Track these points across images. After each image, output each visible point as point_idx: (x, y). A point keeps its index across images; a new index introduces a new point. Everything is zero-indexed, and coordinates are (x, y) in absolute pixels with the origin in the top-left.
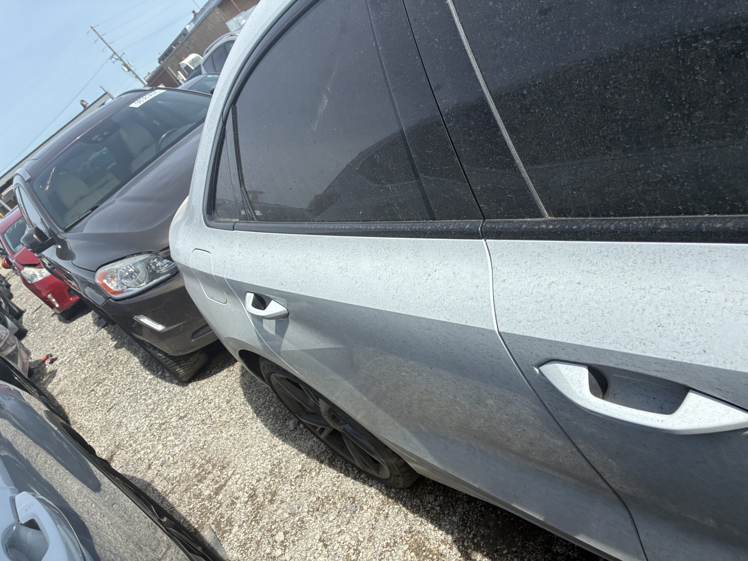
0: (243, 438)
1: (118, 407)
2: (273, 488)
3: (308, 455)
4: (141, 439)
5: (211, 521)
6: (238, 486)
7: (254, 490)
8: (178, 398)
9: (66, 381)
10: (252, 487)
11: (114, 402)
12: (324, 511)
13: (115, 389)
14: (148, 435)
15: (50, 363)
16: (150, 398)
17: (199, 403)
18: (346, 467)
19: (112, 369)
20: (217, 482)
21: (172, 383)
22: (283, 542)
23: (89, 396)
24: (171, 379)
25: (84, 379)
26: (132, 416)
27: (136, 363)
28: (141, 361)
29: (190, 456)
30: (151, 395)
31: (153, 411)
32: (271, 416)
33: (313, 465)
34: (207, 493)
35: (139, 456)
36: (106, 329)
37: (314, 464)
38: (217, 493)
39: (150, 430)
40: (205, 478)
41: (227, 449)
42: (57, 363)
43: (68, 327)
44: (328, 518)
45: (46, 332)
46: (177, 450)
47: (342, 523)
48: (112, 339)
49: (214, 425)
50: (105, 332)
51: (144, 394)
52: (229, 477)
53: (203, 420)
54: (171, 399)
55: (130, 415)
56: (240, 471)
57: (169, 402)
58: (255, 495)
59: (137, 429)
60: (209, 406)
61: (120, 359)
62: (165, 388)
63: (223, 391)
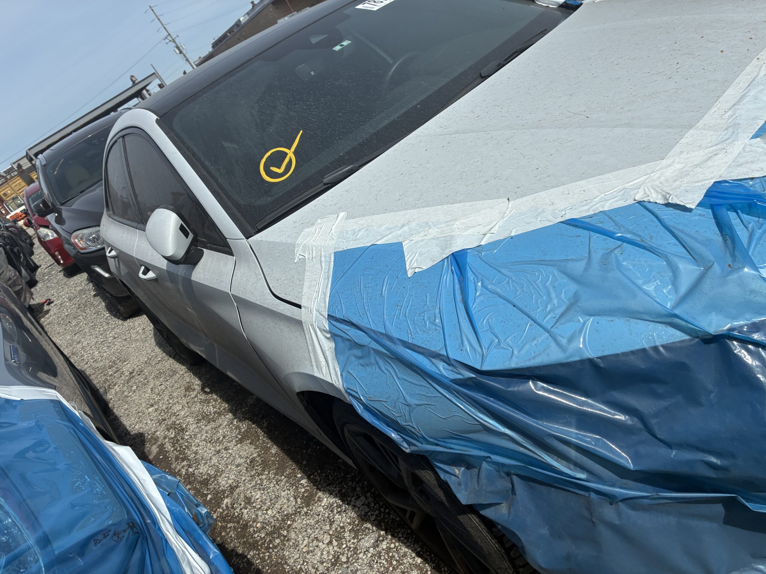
0: (141, 347)
1: (81, 332)
2: (143, 369)
3: (166, 354)
4: (88, 349)
5: (107, 385)
6: (127, 369)
7: (133, 370)
8: (119, 327)
9: (54, 317)
11: (81, 329)
12: (160, 377)
13: (84, 322)
14: (93, 347)
15: (47, 305)
17: (128, 330)
18: (179, 358)
19: (86, 310)
20: (118, 368)
21: (119, 319)
22: (135, 390)
23: (66, 325)
25: (67, 316)
26: (89, 337)
27: (103, 306)
28: (106, 305)
29: (111, 357)
30: (104, 326)
31: (101, 334)
32: (160, 337)
34: (110, 373)
35: (83, 358)
36: (92, 284)
37: (167, 358)
38: (115, 373)
39: (95, 345)
40: (113, 367)
41: (131, 353)
42: (52, 305)
43: (69, 281)
44: (159, 380)
45: (51, 283)
46: (105, 354)
47: (164, 381)
48: (94, 290)
49: (131, 341)
50: (92, 285)
51: (100, 325)
52: (125, 365)
53: (126, 339)
54: (115, 328)
55: (87, 337)
56: (131, 362)
57: (112, 330)
58: (133, 372)
59: (88, 344)
60: (133, 331)
61: (94, 303)
62: (114, 321)
63: (144, 323)
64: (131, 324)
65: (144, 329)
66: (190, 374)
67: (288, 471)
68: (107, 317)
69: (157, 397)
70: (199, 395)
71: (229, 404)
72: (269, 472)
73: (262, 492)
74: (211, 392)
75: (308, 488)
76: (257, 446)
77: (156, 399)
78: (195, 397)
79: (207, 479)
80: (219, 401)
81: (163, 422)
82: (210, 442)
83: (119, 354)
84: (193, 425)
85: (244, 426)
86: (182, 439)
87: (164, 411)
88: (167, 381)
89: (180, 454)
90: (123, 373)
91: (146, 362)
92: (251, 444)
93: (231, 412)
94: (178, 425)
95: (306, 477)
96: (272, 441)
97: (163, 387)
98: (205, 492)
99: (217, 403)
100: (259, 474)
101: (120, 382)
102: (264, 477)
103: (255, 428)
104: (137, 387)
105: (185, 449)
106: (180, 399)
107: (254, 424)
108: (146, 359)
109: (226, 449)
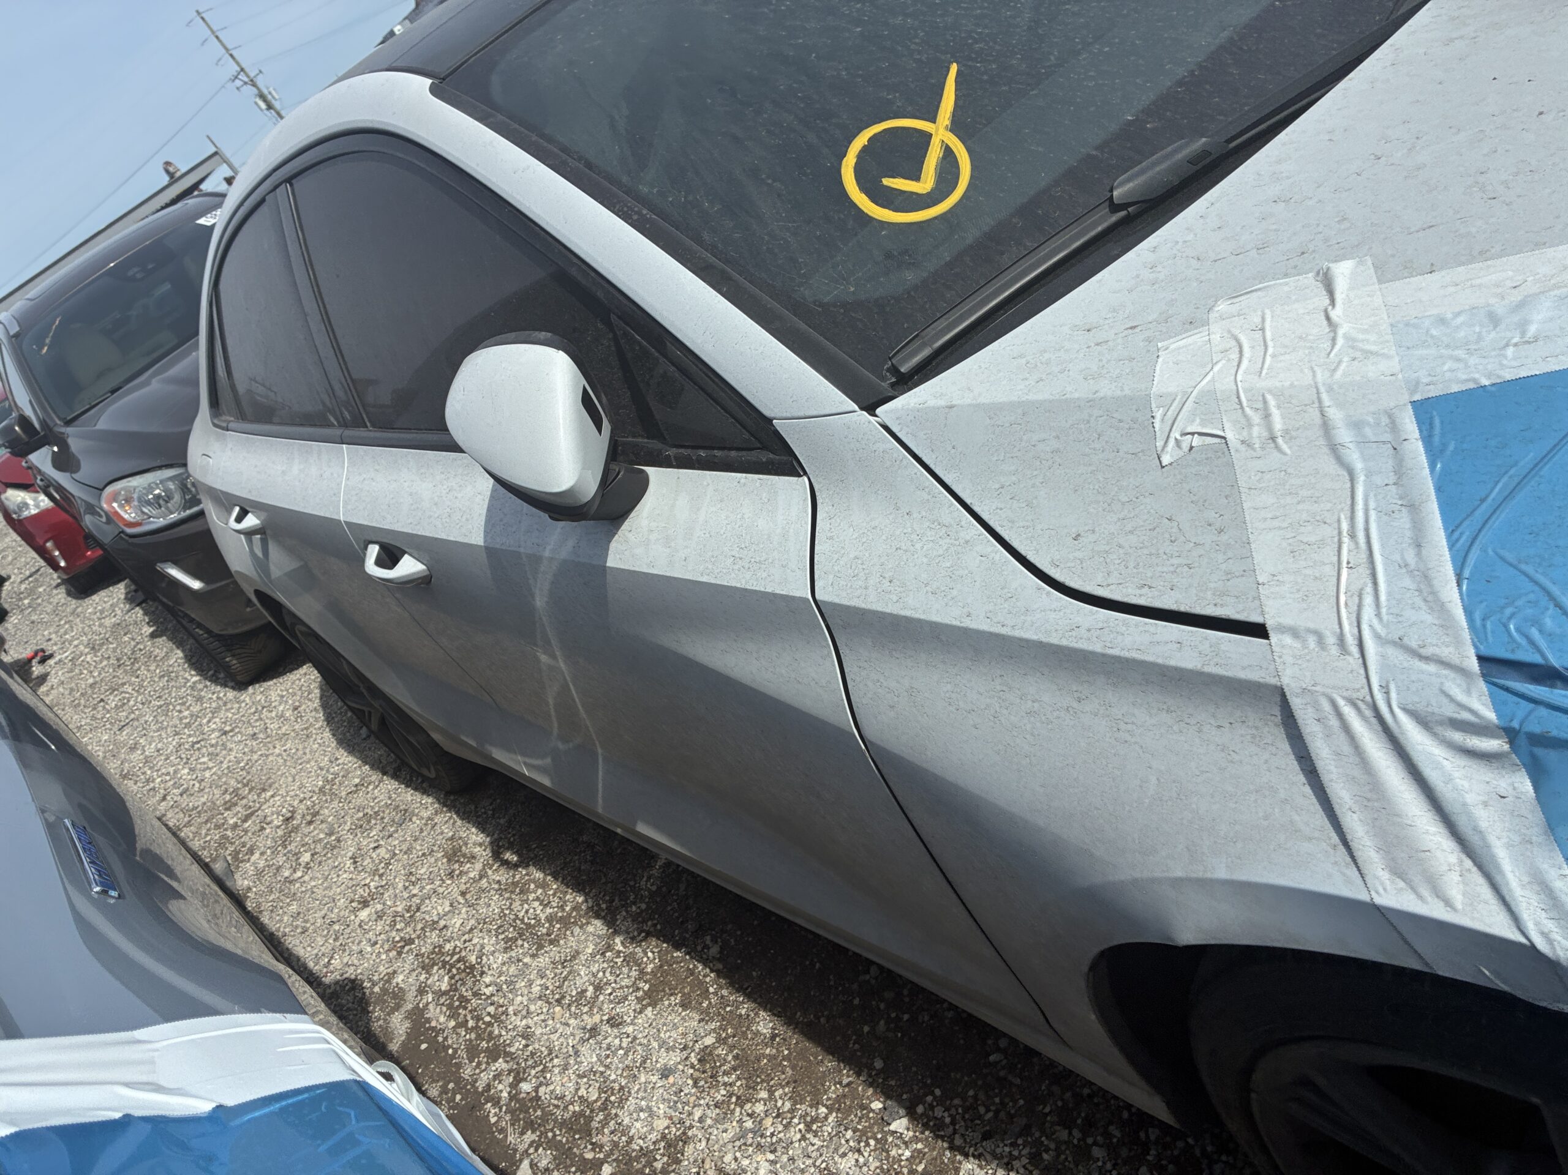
0: (300, 753)
1: (136, 723)
2: (317, 808)
3: (372, 767)
4: (160, 763)
5: (228, 852)
6: (274, 809)
7: (293, 812)
8: (229, 706)
9: (61, 689)
10: (291, 809)
11: (132, 716)
12: (368, 827)
13: (137, 698)
14: (172, 758)
15: (39, 663)
16: (188, 709)
17: (255, 712)
18: (411, 777)
19: (139, 669)
20: (250, 807)
21: (226, 686)
22: (308, 863)
23: (94, 709)
24: (226, 681)
25: (92, 686)
26: (156, 734)
27: (178, 658)
28: (186, 656)
29: (224, 780)
30: (190, 705)
31: (188, 726)
32: (345, 724)
33: (374, 778)
34: (231, 822)
35: (152, 785)
36: (143, 609)
37: (375, 776)
38: (245, 821)
39: (177, 751)
40: (236, 804)
41: (275, 768)
42: (51, 662)
43: (81, 605)
44: (369, 834)
45: (40, 614)
46: (207, 774)
47: (382, 838)
48: (148, 623)
49: (269, 739)
50: (141, 612)
51: (179, 704)
52: (267, 801)
53: (255, 734)
54: (218, 708)
55: (151, 734)
56: (282, 792)
57: (213, 714)
58: (292, 818)
59: (158, 751)
60: (269, 715)
61: (155, 653)
62: (214, 693)
63: (294, 694)
64: (258, 698)
65: (296, 708)
66: (450, 818)
67: (833, 1092)
68: (194, 683)
69: (372, 880)
70: (490, 872)
71: (586, 895)
72: (771, 1093)
73: (771, 1157)
74: (523, 863)
75: (920, 1146)
76: (706, 1012)
77: (372, 884)
78: (481, 877)
79: (581, 1114)
80: (555, 887)
81: (407, 948)
82: (558, 1001)
83: (244, 773)
84: (496, 954)
85: (650, 954)
86: (476, 994)
87: (403, 916)
88: (390, 836)
89: (479, 1037)
90: (265, 821)
91: (320, 790)
92: (684, 1006)
93: (597, 916)
94: (452, 955)
95: (902, 1112)
96: (749, 996)
97: (382, 851)
98: (589, 1156)
99: (551, 892)
100: (738, 1098)
101: (264, 842)
102: (759, 1108)
103: (684, 960)
104: (312, 855)
105: (489, 1024)
106: (438, 883)
107: (677, 947)
108: (320, 783)
109: (614, 1022)
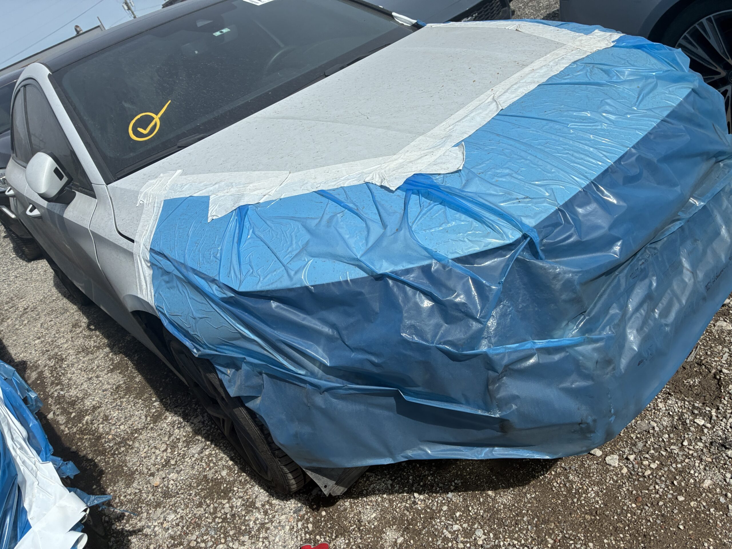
0: (40, 287)
2: (37, 306)
3: (61, 294)
6: (22, 305)
8: (22, 267)
10: (28, 306)
12: (51, 314)
16: (7, 267)
17: (30, 271)
18: (73, 299)
20: (14, 304)
21: (24, 260)
22: (26, 324)
24: (24, 258)
27: (11, 247)
28: (14, 247)
29: (9, 294)
30: (8, 265)
37: (61, 297)
38: (10, 308)
41: (29, 291)
44: (51, 316)
47: (54, 318)
49: (31, 281)
51: (4, 265)
52: (21, 302)
53: (27, 279)
56: (27, 300)
57: (15, 270)
58: (27, 309)
62: (18, 262)
64: (34, 266)
65: (45, 271)
66: (80, 313)
67: (146, 395)
68: (13, 257)
70: (84, 331)
71: (109, 340)
72: (130, 396)
73: (120, 411)
74: (95, 330)
75: (159, 409)
76: (125, 376)
77: (44, 332)
78: (80, 333)
79: (74, 400)
80: (101, 337)
81: (46, 353)
82: (85, 370)
83: (17, 292)
84: (72, 356)
85: (118, 358)
86: (60, 367)
87: (50, 343)
89: (56, 380)
90: (17, 309)
91: (41, 300)
92: (120, 373)
93: (109, 347)
94: (59, 356)
95: (159, 400)
96: (139, 371)
97: (52, 323)
98: (71, 411)
99: (99, 339)
100: (120, 397)
102: (125, 400)
103: (126, 360)
104: (28, 321)
105: (61, 376)
106: (65, 334)
107: (126, 357)
108: (42, 298)
109: (97, 377)
